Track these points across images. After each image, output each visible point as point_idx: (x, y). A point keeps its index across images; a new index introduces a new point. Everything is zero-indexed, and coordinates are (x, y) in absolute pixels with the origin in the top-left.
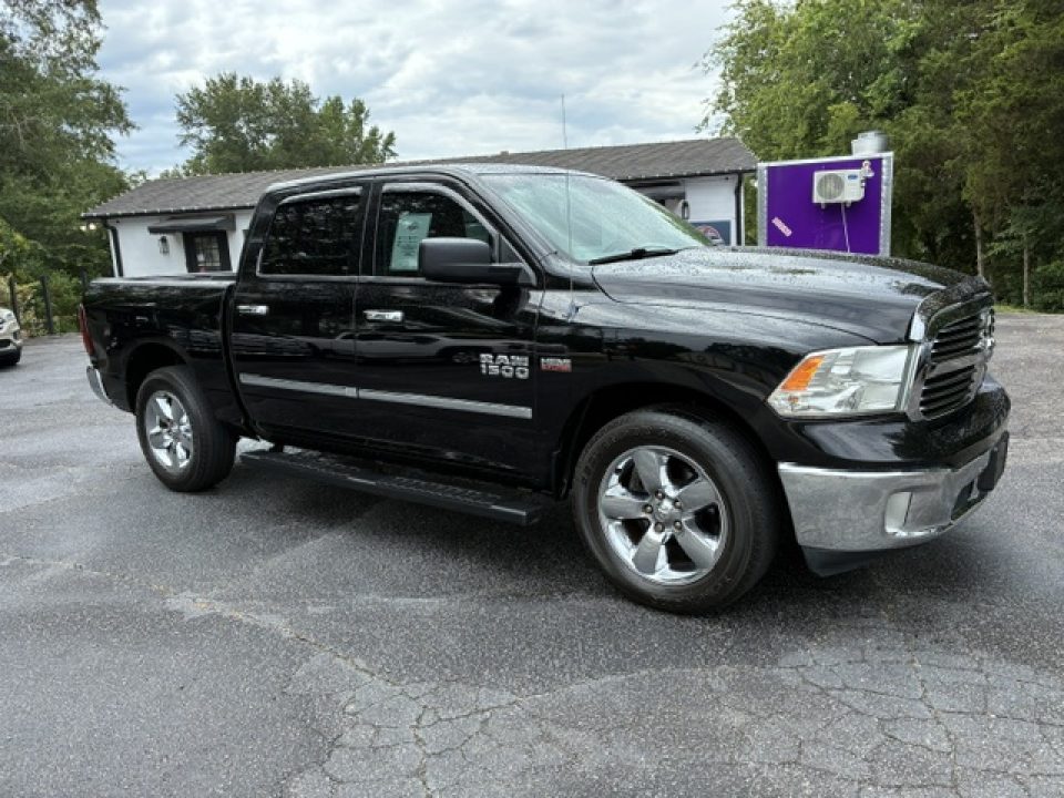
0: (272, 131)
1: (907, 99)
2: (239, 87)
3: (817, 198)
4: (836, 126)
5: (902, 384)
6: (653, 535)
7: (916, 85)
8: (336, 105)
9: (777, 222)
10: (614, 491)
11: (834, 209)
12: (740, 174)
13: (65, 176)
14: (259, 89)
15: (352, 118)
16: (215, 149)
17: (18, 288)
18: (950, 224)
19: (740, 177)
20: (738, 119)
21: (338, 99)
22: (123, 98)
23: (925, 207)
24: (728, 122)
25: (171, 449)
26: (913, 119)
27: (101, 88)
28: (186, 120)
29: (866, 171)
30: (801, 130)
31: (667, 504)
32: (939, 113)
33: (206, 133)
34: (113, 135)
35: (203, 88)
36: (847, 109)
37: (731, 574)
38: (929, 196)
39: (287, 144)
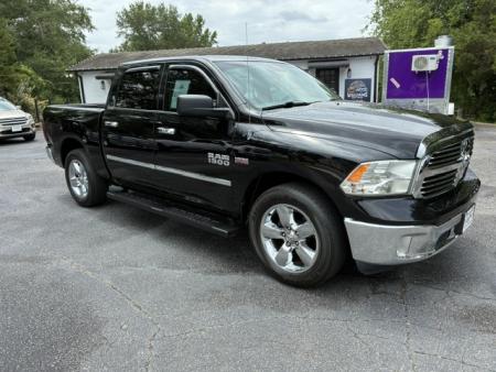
0: (159, 30)
1: (468, 18)
2: (144, 8)
3: (414, 68)
4: (432, 30)
5: (412, 180)
6: (285, 247)
7: (473, 11)
8: (189, 17)
9: (393, 80)
10: (268, 224)
11: (422, 74)
12: (378, 55)
13: (62, 51)
14: (154, 9)
15: (197, 24)
16: (134, 38)
17: (39, 102)
18: (487, 81)
19: (378, 57)
20: (383, 26)
21: (190, 15)
22: (90, 14)
23: (474, 72)
24: (378, 28)
25: (80, 187)
26: (471, 28)
27: (79, 9)
28: (120, 24)
29: (440, 56)
30: (413, 33)
31: (292, 233)
32: (484, 26)
33: (129, 31)
34: (85, 32)
35: (128, 9)
36: (437, 22)
37: (319, 270)
38: (477, 67)
39: (166, 37)
